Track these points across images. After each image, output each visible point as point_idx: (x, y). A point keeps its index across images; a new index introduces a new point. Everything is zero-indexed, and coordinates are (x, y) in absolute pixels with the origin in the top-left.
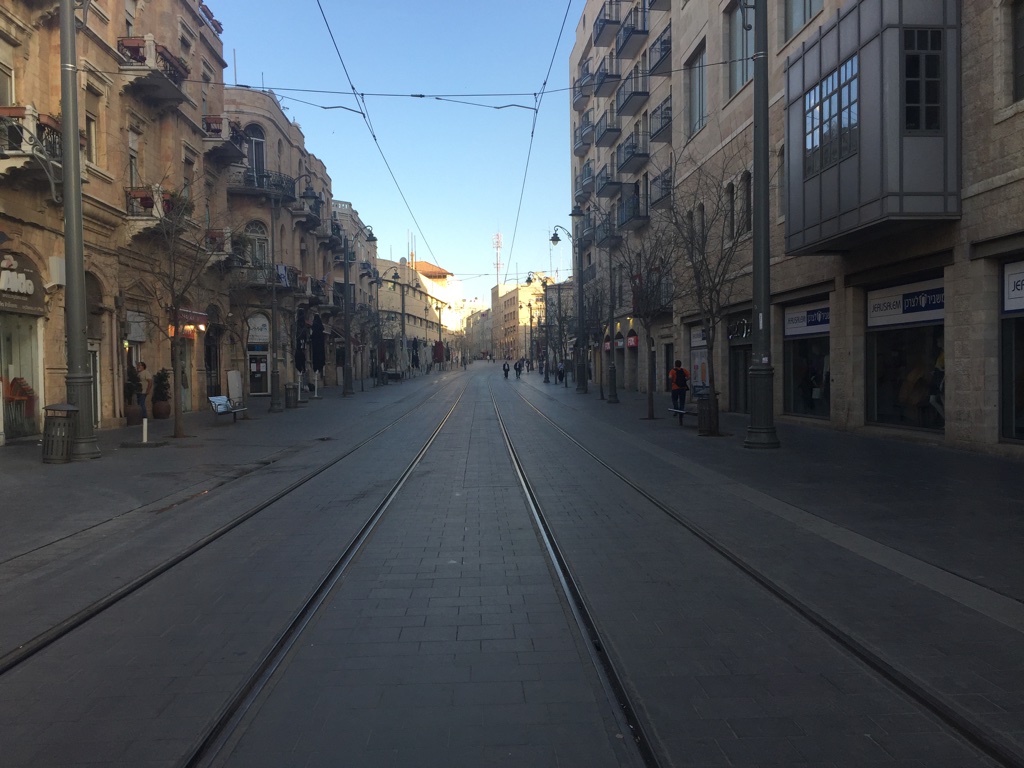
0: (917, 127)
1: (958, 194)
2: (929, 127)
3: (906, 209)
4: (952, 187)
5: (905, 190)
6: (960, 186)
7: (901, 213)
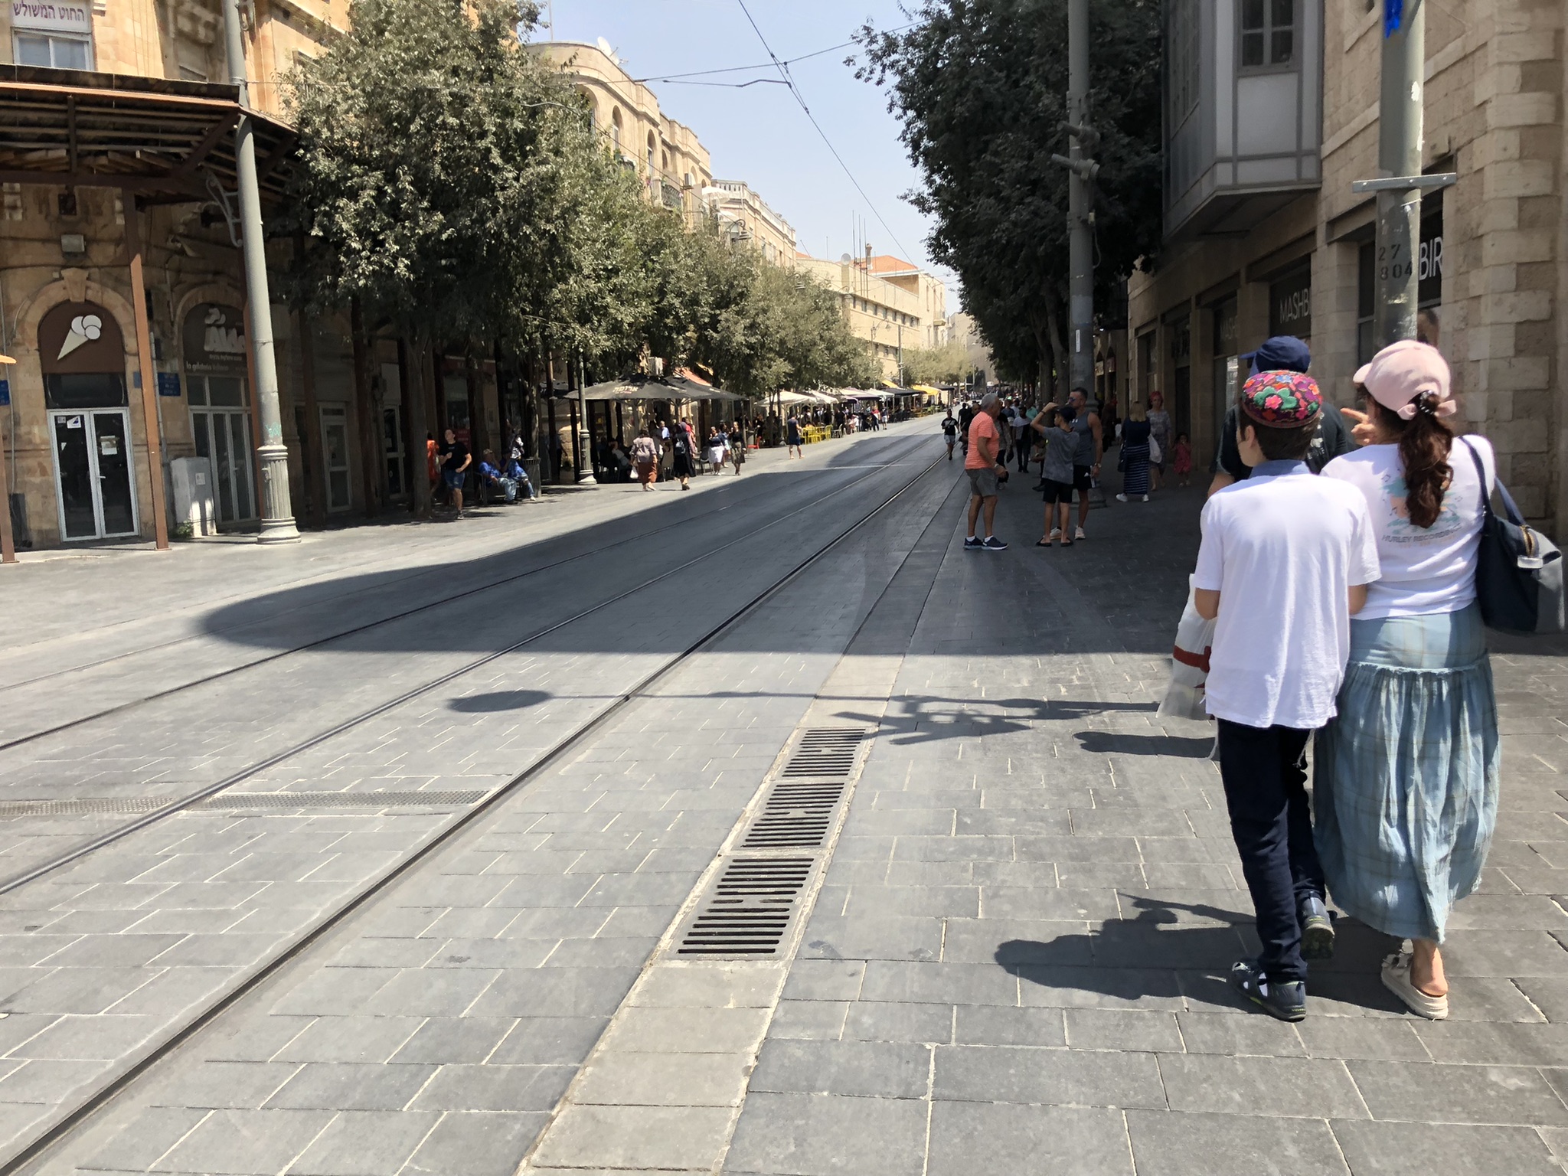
0: (1260, 62)
1: (1316, 153)
2: (1276, 58)
3: (1242, 179)
4: (1309, 142)
5: (1241, 152)
6: (1321, 141)
7: (1235, 186)
